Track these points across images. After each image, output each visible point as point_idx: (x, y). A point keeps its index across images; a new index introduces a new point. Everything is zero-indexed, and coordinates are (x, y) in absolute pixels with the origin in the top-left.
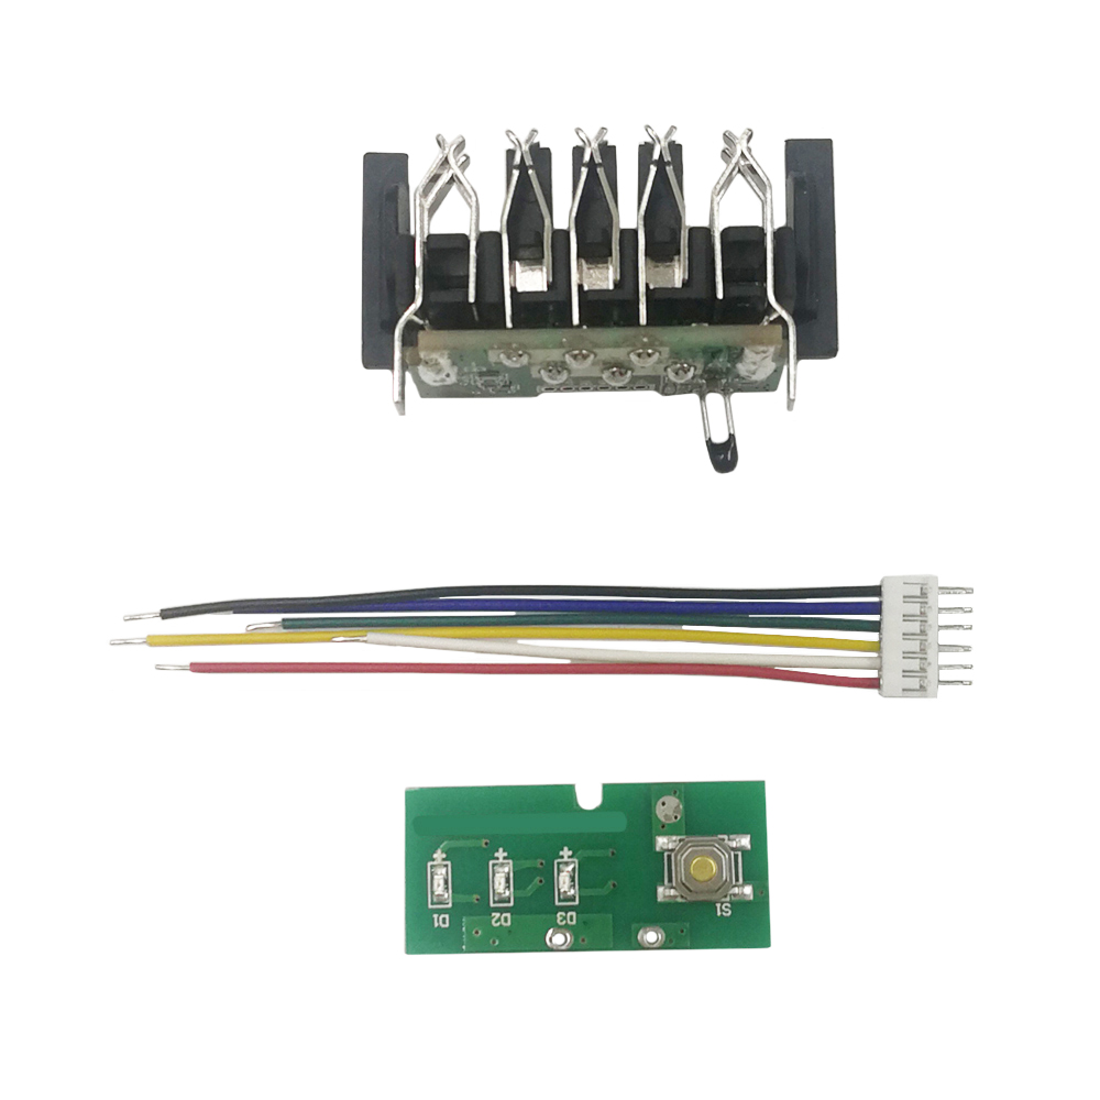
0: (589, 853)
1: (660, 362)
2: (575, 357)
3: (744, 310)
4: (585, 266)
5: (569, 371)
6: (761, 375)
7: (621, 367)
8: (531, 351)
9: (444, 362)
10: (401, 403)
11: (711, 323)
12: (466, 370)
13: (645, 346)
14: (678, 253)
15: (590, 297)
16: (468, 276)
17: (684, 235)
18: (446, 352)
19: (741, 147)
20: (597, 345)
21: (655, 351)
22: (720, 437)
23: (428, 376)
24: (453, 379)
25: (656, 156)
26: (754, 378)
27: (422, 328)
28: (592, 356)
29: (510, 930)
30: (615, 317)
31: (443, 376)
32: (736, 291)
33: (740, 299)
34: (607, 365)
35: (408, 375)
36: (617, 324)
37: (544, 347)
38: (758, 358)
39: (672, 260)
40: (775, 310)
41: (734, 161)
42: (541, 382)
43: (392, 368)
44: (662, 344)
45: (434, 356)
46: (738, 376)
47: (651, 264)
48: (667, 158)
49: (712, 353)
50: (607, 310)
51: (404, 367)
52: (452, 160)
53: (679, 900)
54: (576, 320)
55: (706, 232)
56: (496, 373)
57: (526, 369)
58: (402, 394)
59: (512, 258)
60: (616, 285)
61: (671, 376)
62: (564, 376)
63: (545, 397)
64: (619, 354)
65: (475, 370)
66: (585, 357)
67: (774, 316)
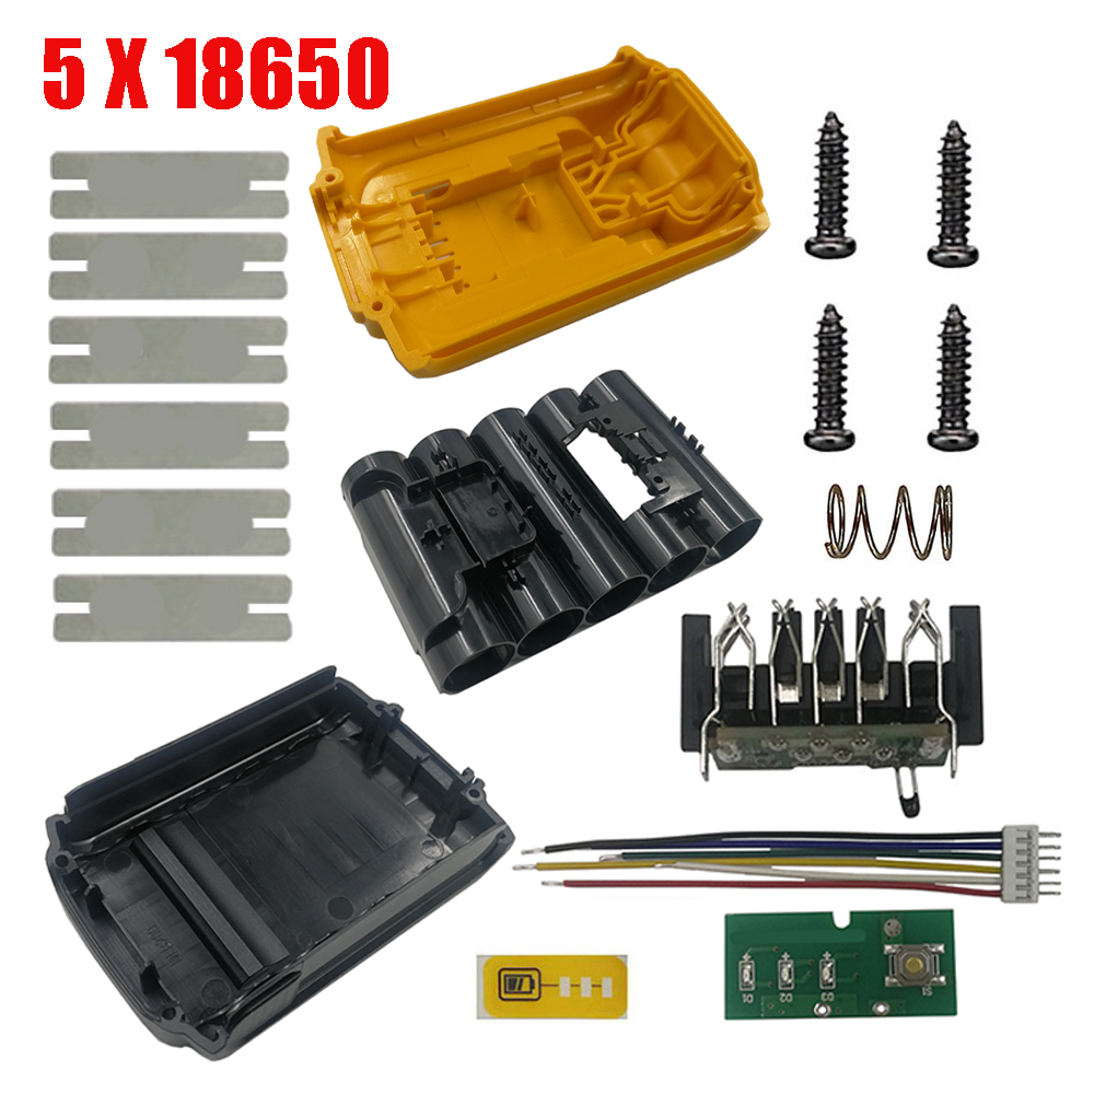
0: (842, 955)
1: (870, 747)
2: (816, 744)
3: (924, 714)
4: (823, 686)
5: (813, 753)
6: (934, 756)
7: (846, 751)
8: (788, 740)
9: (733, 747)
10: (706, 775)
11: (903, 723)
12: (747, 752)
13: (861, 737)
14: (882, 678)
15: (826, 706)
16: (748, 693)
17: (886, 666)
18: (735, 741)
19: (922, 611)
20: (830, 737)
21: (867, 740)
22: (908, 795)
23: (723, 757)
24: (739, 758)
25: (868, 616)
26: (930, 757)
27: (719, 725)
28: (827, 744)
29: (791, 1004)
30: (842, 719)
31: (732, 756)
32: (918, 702)
33: (921, 707)
34: (837, 750)
35: (711, 756)
36: (843, 723)
37: (797, 737)
38: (932, 745)
39: (877, 682)
40: (943, 715)
41: (917, 620)
42: (795, 760)
43: (700, 751)
44: (872, 736)
45: (728, 743)
46: (920, 756)
47: (865, 685)
48: (875, 618)
49: (904, 742)
50: (837, 714)
51: (708, 751)
52: (738, 619)
53: (899, 985)
54: (817, 721)
55: (900, 665)
56: (766, 754)
57: (785, 751)
58: (707, 768)
59: (776, 682)
60: (842, 698)
61: (878, 756)
62: (810, 756)
63: (798, 770)
64: (844, 742)
65: (753, 752)
66: (823, 744)
67: (943, 718)
